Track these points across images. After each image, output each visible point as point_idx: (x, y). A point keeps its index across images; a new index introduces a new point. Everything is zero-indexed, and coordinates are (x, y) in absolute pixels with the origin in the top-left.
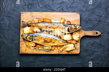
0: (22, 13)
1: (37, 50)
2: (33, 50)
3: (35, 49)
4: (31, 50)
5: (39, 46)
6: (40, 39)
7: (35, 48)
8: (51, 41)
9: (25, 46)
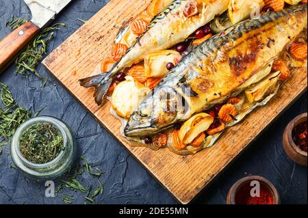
0: (51, 61)
1: (234, 133)
2: (219, 145)
3: (224, 133)
4: (216, 151)
5: (229, 105)
6: (208, 73)
7: (222, 127)
8: (258, 42)
9: (176, 158)
